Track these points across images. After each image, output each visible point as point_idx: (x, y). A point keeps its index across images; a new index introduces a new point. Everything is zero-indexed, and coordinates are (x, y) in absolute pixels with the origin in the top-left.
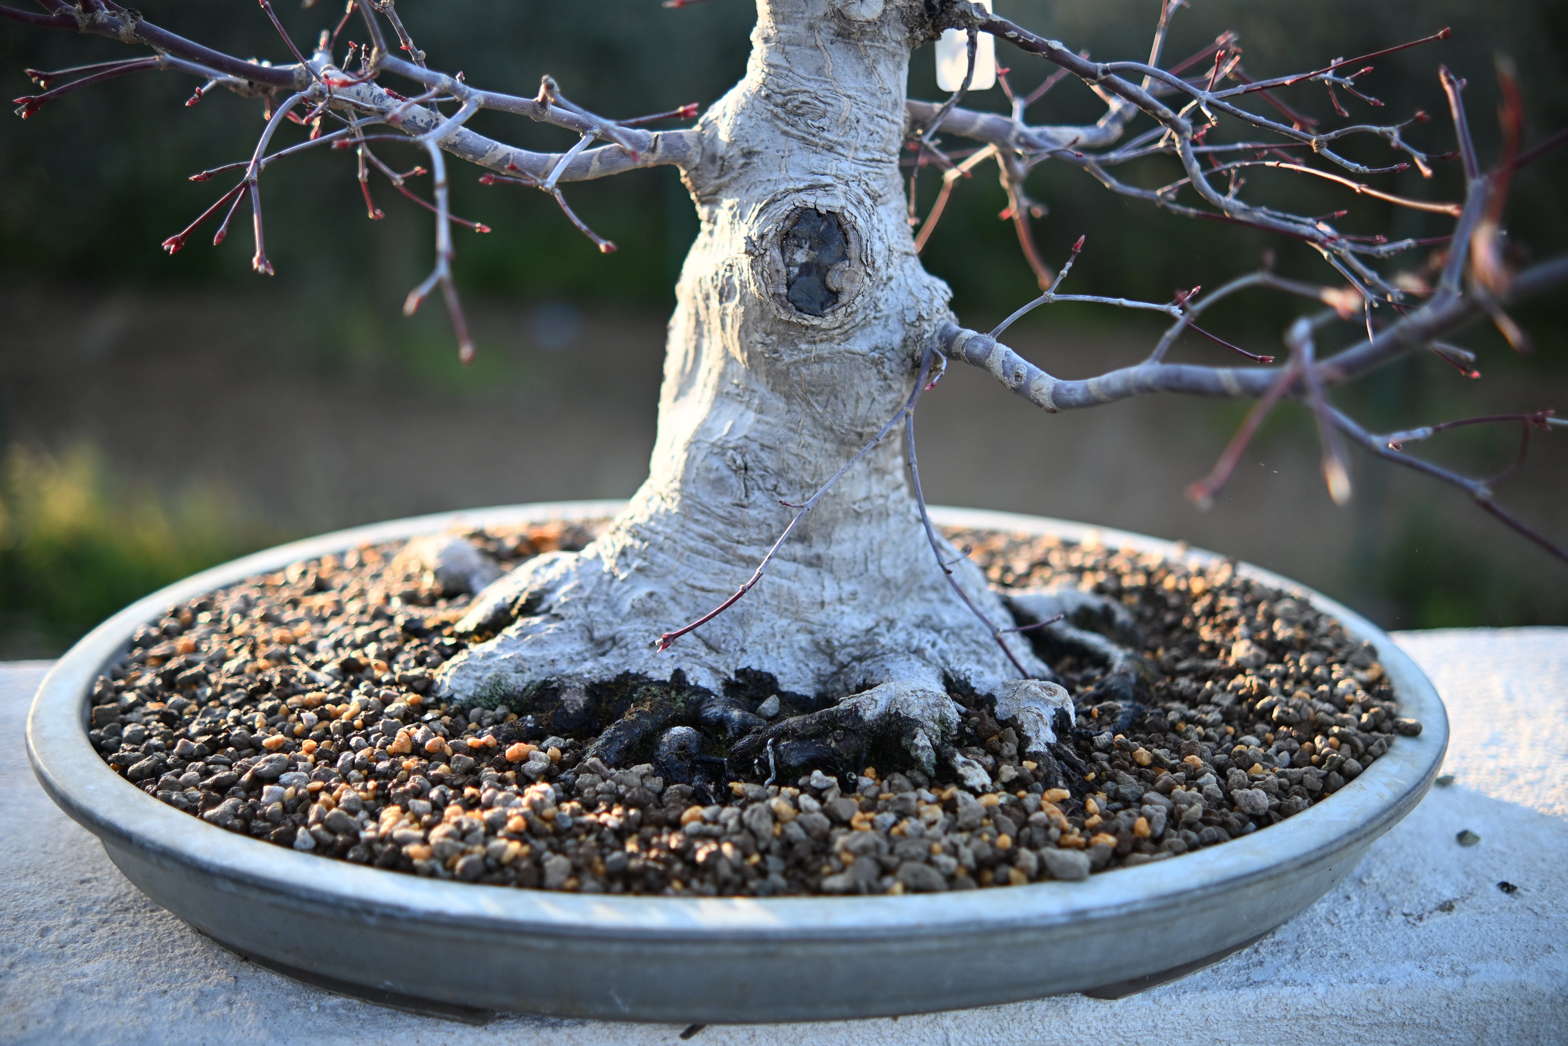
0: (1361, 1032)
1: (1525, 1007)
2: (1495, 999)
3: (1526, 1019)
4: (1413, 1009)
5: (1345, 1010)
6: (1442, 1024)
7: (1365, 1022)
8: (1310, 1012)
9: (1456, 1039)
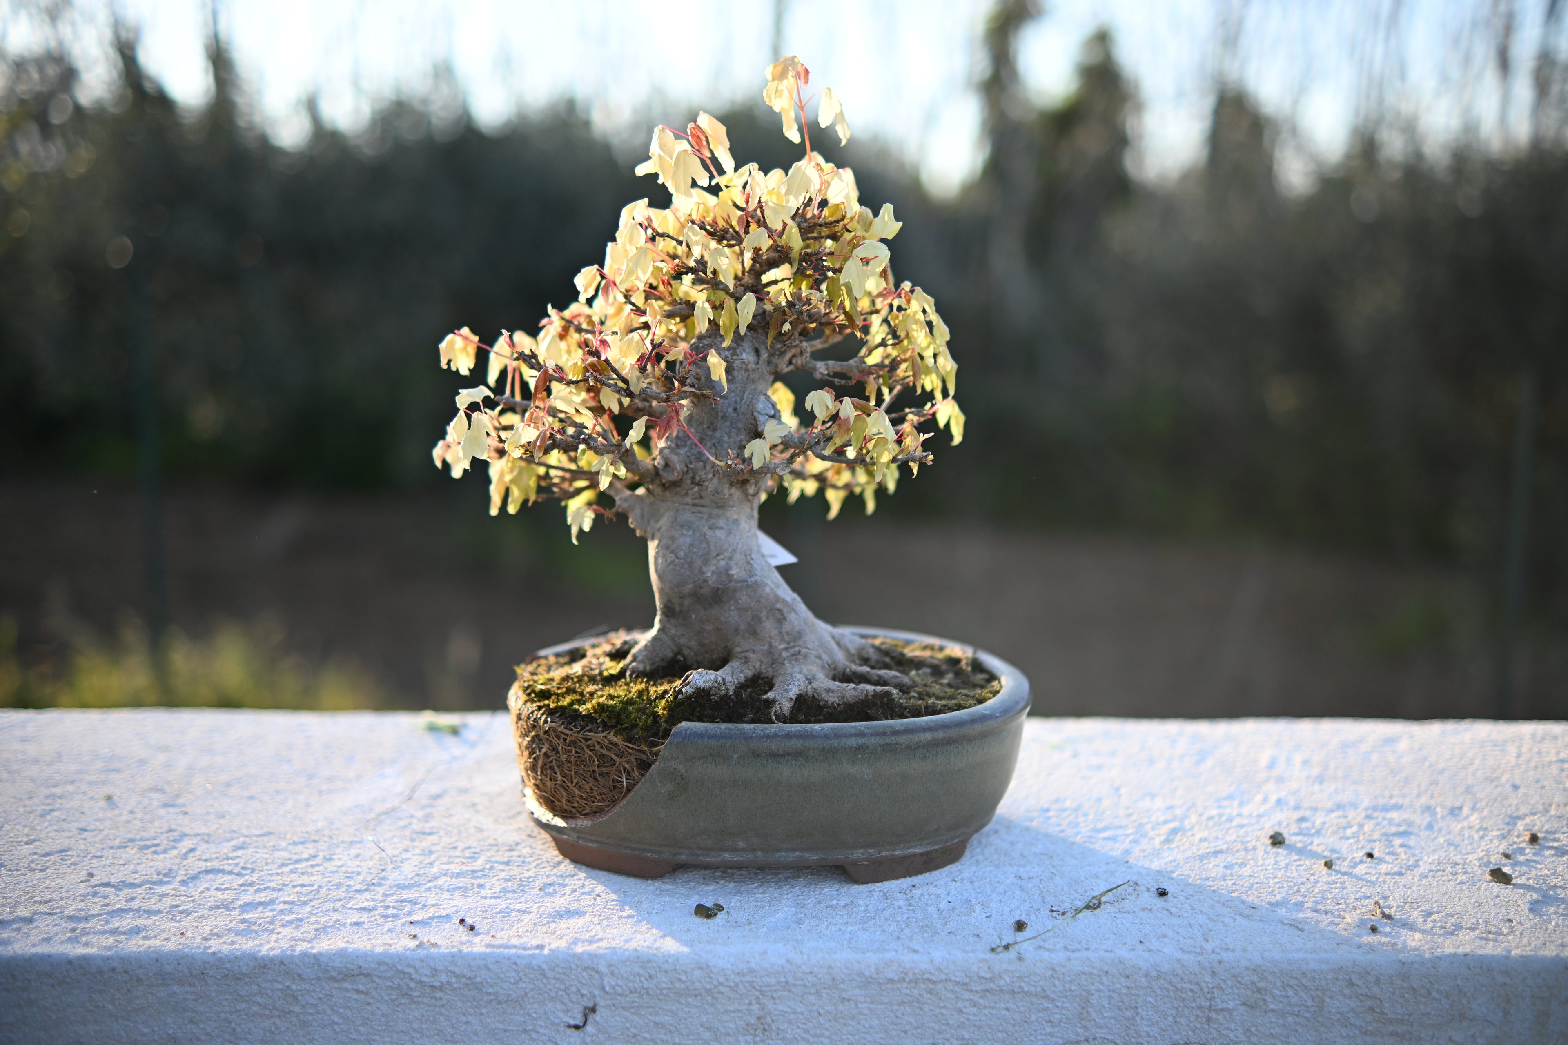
0: (975, 998)
1: (1123, 980)
2: (1095, 972)
3: (1124, 991)
4: (1021, 978)
5: (959, 976)
6: (1048, 993)
7: (978, 988)
8: (926, 976)
9: (1064, 1008)
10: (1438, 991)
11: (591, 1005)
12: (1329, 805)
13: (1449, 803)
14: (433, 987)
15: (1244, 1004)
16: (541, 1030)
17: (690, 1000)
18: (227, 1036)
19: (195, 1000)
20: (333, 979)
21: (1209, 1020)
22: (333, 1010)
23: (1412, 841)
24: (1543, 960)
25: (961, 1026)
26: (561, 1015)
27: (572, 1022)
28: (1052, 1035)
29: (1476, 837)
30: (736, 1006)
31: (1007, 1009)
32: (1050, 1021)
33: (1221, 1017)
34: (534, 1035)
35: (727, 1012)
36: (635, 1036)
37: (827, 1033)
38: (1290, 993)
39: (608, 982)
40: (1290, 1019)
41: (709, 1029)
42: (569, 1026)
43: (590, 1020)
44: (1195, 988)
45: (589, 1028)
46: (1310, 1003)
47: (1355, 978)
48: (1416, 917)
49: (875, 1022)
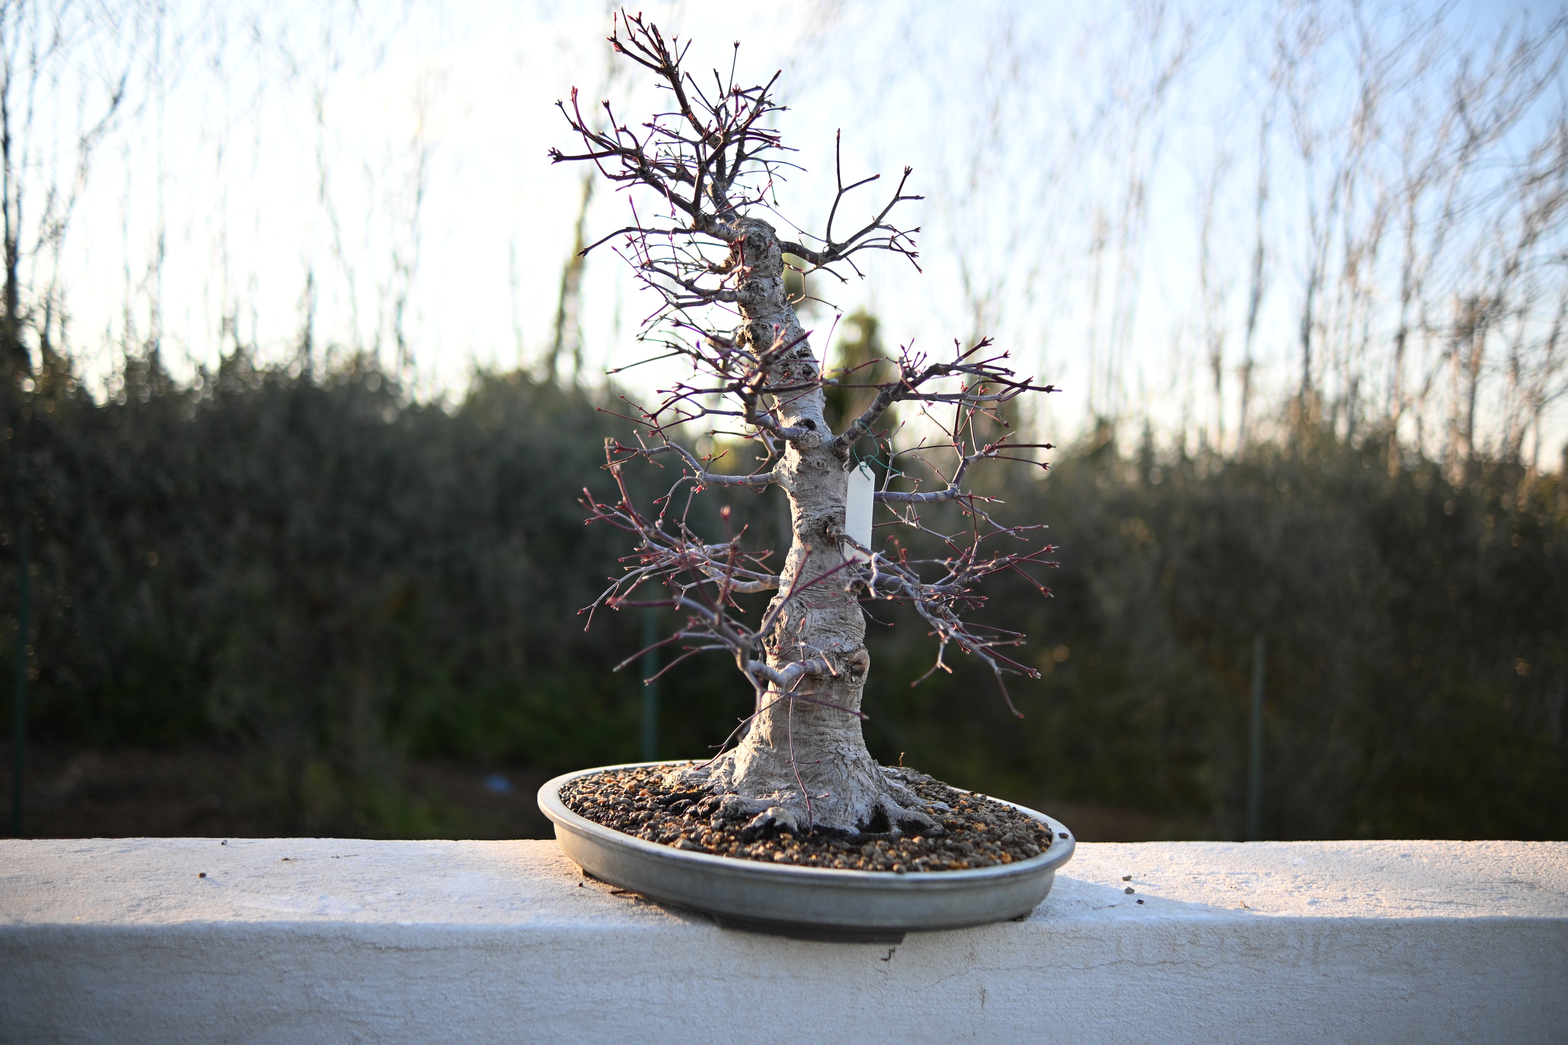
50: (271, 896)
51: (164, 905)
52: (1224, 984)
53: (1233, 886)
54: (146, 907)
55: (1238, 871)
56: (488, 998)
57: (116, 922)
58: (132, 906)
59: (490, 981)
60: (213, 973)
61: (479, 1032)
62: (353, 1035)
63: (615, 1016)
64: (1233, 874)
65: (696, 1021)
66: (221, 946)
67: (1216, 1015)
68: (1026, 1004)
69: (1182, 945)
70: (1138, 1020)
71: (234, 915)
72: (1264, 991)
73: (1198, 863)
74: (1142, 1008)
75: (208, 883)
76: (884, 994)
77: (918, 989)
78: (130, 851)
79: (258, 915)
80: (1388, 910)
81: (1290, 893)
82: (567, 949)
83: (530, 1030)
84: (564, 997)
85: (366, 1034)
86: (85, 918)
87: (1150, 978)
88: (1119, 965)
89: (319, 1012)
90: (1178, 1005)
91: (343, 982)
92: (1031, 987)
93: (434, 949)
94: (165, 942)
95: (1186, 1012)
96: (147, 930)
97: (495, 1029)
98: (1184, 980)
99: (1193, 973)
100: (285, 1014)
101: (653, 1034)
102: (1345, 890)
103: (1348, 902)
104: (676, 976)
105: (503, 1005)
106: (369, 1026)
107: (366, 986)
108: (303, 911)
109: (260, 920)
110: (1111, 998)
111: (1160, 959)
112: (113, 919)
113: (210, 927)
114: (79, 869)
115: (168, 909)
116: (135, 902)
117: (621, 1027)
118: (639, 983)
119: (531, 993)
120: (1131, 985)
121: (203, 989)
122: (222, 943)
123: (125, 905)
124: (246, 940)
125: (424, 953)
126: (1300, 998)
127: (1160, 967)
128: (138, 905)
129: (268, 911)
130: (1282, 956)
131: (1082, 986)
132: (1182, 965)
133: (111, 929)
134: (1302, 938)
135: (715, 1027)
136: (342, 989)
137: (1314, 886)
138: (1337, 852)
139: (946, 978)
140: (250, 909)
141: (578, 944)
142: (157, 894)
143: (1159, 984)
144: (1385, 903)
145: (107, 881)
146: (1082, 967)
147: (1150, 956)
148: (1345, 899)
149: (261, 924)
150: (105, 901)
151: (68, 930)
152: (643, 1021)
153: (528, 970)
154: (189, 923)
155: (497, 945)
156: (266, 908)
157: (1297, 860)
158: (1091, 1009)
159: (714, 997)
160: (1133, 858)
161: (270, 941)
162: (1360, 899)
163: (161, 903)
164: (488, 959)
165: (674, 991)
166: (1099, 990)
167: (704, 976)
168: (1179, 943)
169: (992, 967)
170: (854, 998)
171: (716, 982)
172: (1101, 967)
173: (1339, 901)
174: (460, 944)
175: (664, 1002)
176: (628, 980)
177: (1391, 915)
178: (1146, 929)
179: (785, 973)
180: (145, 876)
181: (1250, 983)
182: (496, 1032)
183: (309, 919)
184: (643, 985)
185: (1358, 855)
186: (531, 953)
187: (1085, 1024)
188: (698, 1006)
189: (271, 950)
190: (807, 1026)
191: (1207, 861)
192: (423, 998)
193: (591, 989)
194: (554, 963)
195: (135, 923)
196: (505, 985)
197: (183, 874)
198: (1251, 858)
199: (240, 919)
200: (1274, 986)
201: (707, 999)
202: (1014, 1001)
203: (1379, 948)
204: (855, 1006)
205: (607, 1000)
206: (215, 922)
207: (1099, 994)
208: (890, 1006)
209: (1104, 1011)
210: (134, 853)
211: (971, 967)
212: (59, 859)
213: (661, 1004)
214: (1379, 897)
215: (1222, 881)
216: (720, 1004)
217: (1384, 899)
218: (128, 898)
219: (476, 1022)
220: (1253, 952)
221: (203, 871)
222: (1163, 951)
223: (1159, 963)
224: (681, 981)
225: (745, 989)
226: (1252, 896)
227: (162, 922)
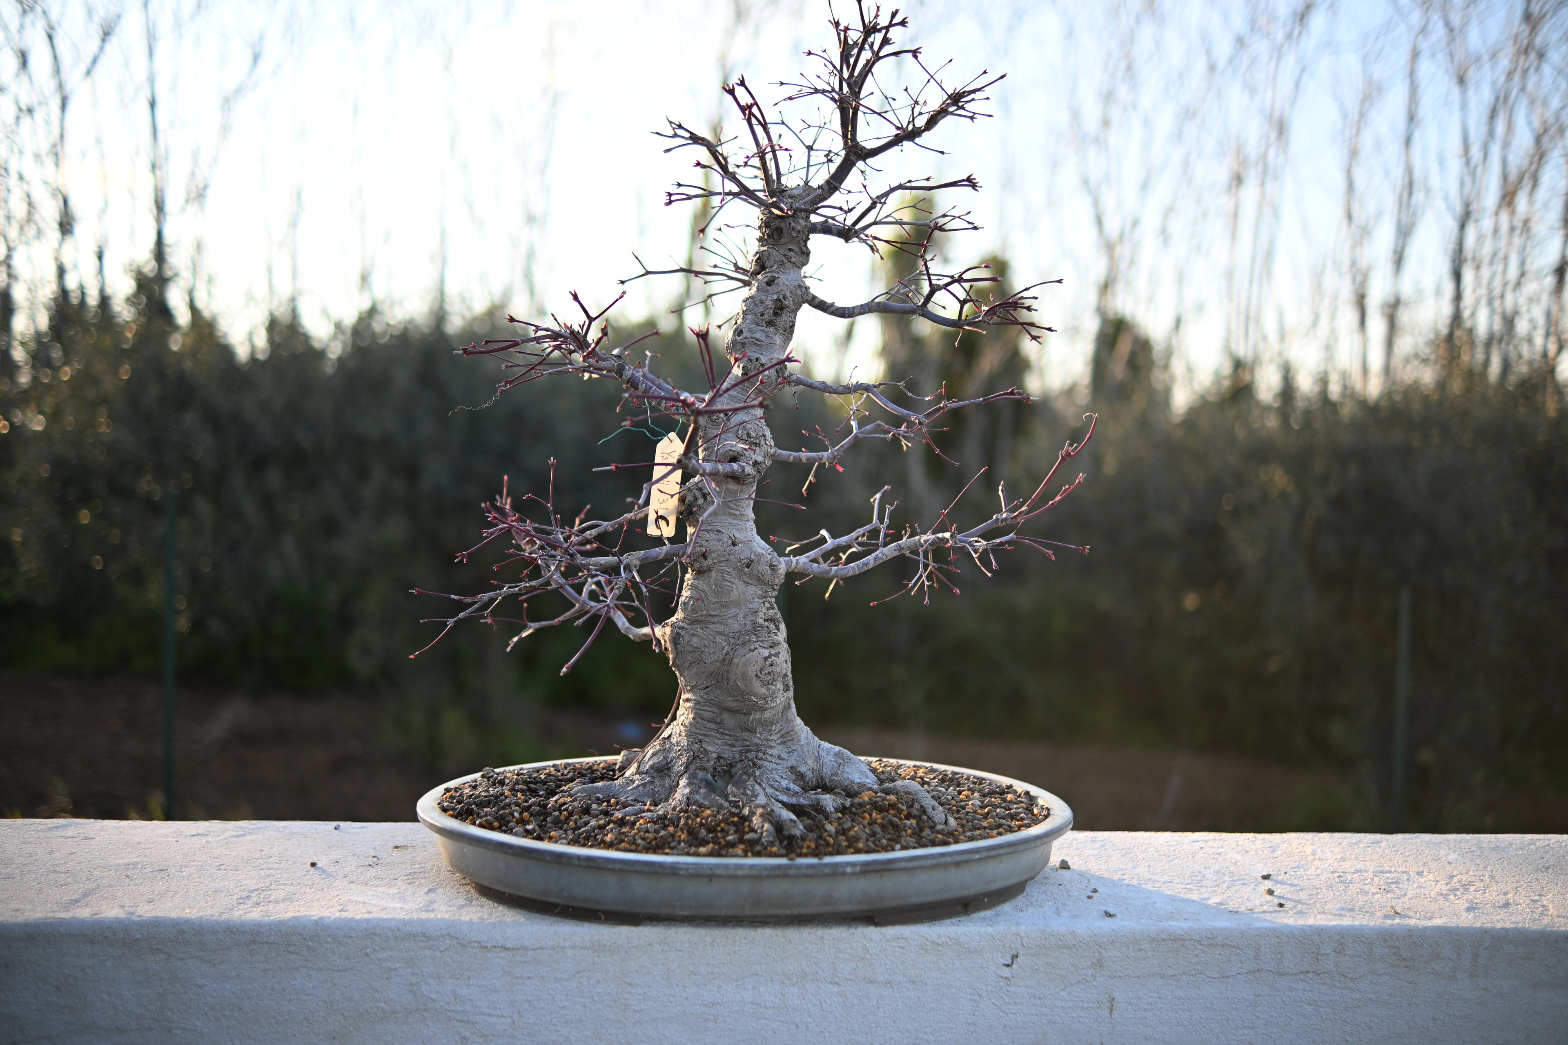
0: (1204, 949)
3: (1277, 944)
5: (1197, 937)
7: (1206, 943)
8: (1181, 937)
9: (1248, 953)
10: (1427, 944)
11: (1015, 953)
12: (1352, 870)
13: (1416, 869)
14: (939, 944)
15: (1334, 951)
16: (990, 967)
17: (1065, 951)
18: (832, 971)
19: (817, 952)
20: (888, 941)
21: (1317, 959)
22: (886, 957)
23: (1401, 886)
24: (1475, 928)
25: (1198, 963)
26: (1000, 959)
27: (1006, 963)
28: (1241, 968)
29: (1433, 884)
30: (1087, 954)
31: (1220, 954)
32: (1241, 961)
33: (1323, 958)
34: (986, 970)
35: (1083, 957)
36: (1037, 970)
37: (1131, 968)
38: (1356, 945)
39: (1025, 940)
40: (1356, 959)
41: (1073, 966)
42: (1005, 965)
43: (1015, 961)
44: (1310, 942)
45: (1014, 966)
46: (1366, 950)
47: (1387, 938)
48: (1411, 914)
49: (1155, 962)
50: (380, 889)
51: (273, 897)
52: (1373, 996)
53: (1382, 887)
54: (255, 899)
55: (1387, 868)
56: (596, 999)
57: (225, 917)
58: (241, 898)
59: (598, 982)
60: (320, 969)
61: (588, 1033)
62: (460, 1034)
63: (726, 1020)
64: (1382, 872)
65: (810, 1026)
66: (327, 942)
67: (1363, 1029)
68: (1157, 1013)
69: (1327, 955)
70: (1278, 1032)
71: (341, 911)
72: (1416, 1004)
73: (1343, 859)
74: (1283, 1019)
75: (318, 873)
76: (1007, 1000)
77: (1042, 996)
78: (245, 835)
79: (364, 911)
80: (1556, 920)
81: (1445, 897)
82: (676, 950)
83: (639, 1033)
84: (674, 1000)
85: (474, 1033)
86: (194, 911)
87: (1291, 989)
88: (1257, 975)
89: (426, 1010)
90: (1322, 1018)
91: (450, 980)
92: (1163, 996)
93: (540, 948)
94: (272, 938)
95: (1330, 1025)
96: (255, 925)
97: (603, 1031)
98: (1329, 991)
99: (1338, 984)
100: (392, 1012)
101: (765, 1038)
102: (1506, 894)
103: (1511, 909)
104: (789, 979)
105: (611, 1007)
106: (476, 1025)
107: (472, 985)
108: (411, 905)
109: (367, 916)
110: (1249, 1009)
111: (1302, 969)
112: (222, 913)
113: (316, 922)
114: (194, 855)
115: (276, 902)
116: (245, 894)
117: (732, 1030)
118: (750, 987)
119: (640, 994)
120: (1270, 995)
121: (311, 985)
122: (329, 939)
123: (235, 897)
124: (352, 937)
125: (531, 953)
126: (1457, 1013)
127: (1302, 977)
128: (248, 897)
129: (375, 906)
130: (1437, 967)
131: (1218, 995)
132: (1326, 975)
133: (219, 923)
134: (1459, 949)
135: (830, 1032)
136: (449, 988)
137: (1472, 889)
138: (1496, 848)
139: (1072, 985)
140: (357, 903)
141: (687, 945)
142: (267, 885)
143: (1301, 995)
144: (1552, 910)
145: (219, 869)
146: (1218, 975)
147: (1291, 966)
148: (1507, 905)
149: (368, 921)
150: (216, 892)
151: (178, 924)
152: (754, 1025)
153: (636, 971)
154: (295, 918)
155: (605, 946)
156: (373, 902)
157: (1452, 857)
158: (1227, 1020)
159: (828, 1002)
160: (1273, 851)
161: (377, 938)
162: (1524, 906)
163: (270, 895)
164: (596, 959)
165: (786, 995)
166: (1236, 1001)
167: (818, 980)
168: (1323, 952)
169: (1121, 974)
170: (975, 1005)
171: (830, 986)
172: (1239, 976)
173: (1500, 907)
174: (567, 944)
175: (776, 1006)
176: (739, 983)
177: (1560, 926)
178: (1287, 936)
179: (902, 978)
180: (257, 864)
181: (1402, 996)
182: (605, 1034)
183: (415, 916)
184: (754, 988)
185: (1520, 852)
186: (640, 954)
187: (1220, 1035)
188: (811, 1010)
189: (377, 948)
190: (926, 1033)
191: (1353, 857)
192: (530, 999)
193: (701, 992)
194: (663, 965)
195: (244, 918)
196: (613, 986)
197: (295, 862)
198: (1402, 853)
199: (345, 915)
200: (1428, 1000)
201: (821, 1004)
202: (1145, 1010)
203: (1546, 962)
204: (976, 1013)
205: (718, 1003)
206: (322, 918)
207: (1236, 1004)
208: (1012, 1013)
209: (1241, 1022)
210: (249, 838)
211: (1099, 974)
212: (175, 843)
213: (773, 1008)
214: (1545, 903)
215: (1369, 880)
216: (834, 1009)
217: (1551, 906)
218: (239, 888)
219: (584, 1023)
220: (1405, 963)
221: (314, 860)
222: (1305, 960)
223: (1301, 972)
224: (794, 985)
225: (860, 994)
226: (1403, 899)
227: (269, 916)
